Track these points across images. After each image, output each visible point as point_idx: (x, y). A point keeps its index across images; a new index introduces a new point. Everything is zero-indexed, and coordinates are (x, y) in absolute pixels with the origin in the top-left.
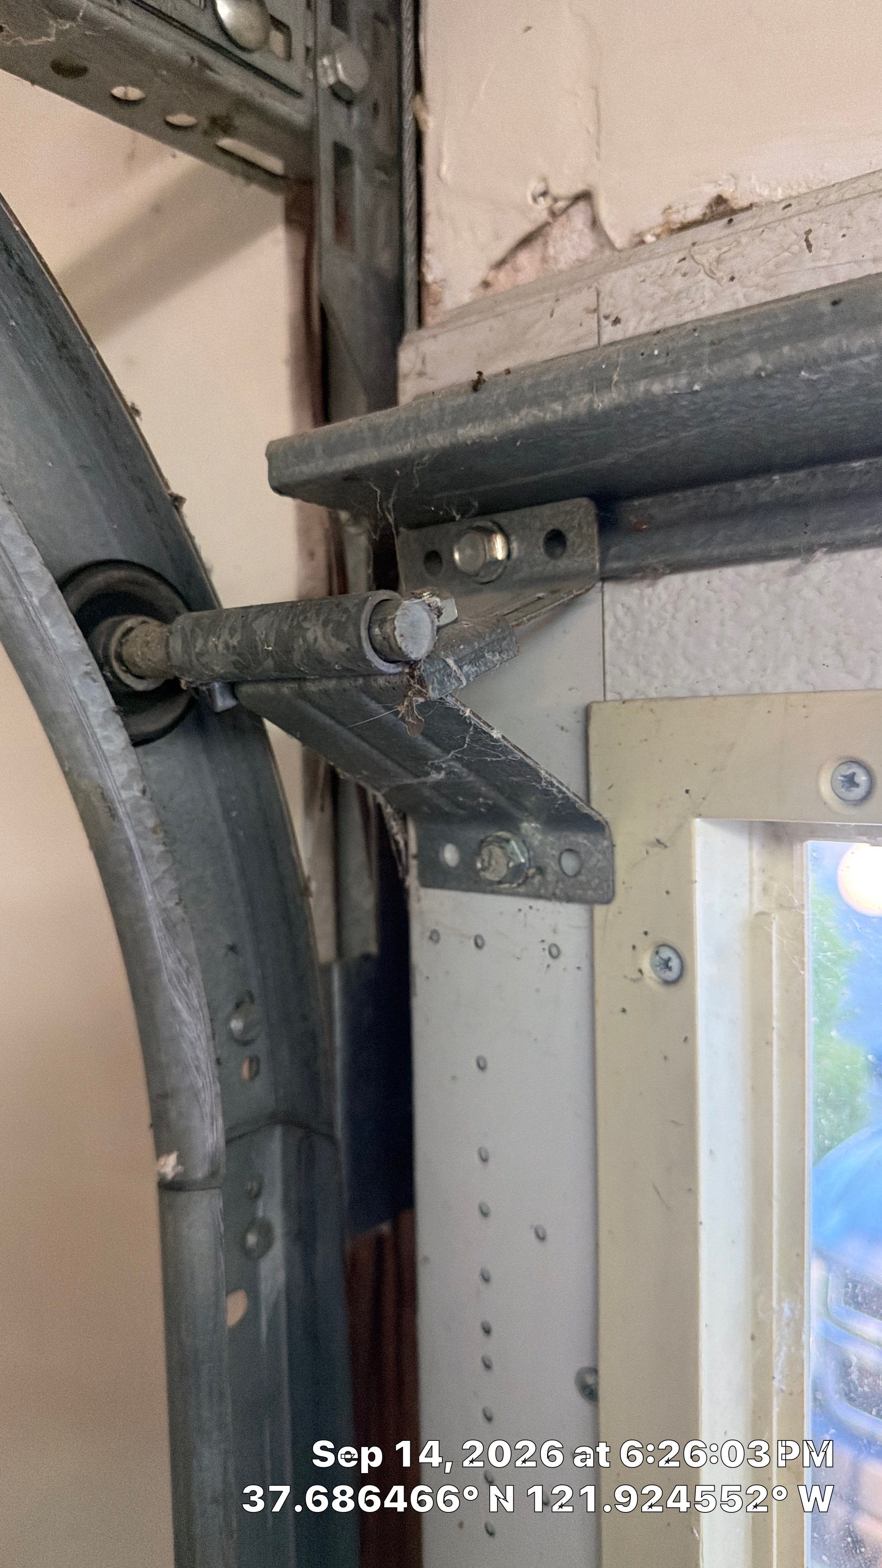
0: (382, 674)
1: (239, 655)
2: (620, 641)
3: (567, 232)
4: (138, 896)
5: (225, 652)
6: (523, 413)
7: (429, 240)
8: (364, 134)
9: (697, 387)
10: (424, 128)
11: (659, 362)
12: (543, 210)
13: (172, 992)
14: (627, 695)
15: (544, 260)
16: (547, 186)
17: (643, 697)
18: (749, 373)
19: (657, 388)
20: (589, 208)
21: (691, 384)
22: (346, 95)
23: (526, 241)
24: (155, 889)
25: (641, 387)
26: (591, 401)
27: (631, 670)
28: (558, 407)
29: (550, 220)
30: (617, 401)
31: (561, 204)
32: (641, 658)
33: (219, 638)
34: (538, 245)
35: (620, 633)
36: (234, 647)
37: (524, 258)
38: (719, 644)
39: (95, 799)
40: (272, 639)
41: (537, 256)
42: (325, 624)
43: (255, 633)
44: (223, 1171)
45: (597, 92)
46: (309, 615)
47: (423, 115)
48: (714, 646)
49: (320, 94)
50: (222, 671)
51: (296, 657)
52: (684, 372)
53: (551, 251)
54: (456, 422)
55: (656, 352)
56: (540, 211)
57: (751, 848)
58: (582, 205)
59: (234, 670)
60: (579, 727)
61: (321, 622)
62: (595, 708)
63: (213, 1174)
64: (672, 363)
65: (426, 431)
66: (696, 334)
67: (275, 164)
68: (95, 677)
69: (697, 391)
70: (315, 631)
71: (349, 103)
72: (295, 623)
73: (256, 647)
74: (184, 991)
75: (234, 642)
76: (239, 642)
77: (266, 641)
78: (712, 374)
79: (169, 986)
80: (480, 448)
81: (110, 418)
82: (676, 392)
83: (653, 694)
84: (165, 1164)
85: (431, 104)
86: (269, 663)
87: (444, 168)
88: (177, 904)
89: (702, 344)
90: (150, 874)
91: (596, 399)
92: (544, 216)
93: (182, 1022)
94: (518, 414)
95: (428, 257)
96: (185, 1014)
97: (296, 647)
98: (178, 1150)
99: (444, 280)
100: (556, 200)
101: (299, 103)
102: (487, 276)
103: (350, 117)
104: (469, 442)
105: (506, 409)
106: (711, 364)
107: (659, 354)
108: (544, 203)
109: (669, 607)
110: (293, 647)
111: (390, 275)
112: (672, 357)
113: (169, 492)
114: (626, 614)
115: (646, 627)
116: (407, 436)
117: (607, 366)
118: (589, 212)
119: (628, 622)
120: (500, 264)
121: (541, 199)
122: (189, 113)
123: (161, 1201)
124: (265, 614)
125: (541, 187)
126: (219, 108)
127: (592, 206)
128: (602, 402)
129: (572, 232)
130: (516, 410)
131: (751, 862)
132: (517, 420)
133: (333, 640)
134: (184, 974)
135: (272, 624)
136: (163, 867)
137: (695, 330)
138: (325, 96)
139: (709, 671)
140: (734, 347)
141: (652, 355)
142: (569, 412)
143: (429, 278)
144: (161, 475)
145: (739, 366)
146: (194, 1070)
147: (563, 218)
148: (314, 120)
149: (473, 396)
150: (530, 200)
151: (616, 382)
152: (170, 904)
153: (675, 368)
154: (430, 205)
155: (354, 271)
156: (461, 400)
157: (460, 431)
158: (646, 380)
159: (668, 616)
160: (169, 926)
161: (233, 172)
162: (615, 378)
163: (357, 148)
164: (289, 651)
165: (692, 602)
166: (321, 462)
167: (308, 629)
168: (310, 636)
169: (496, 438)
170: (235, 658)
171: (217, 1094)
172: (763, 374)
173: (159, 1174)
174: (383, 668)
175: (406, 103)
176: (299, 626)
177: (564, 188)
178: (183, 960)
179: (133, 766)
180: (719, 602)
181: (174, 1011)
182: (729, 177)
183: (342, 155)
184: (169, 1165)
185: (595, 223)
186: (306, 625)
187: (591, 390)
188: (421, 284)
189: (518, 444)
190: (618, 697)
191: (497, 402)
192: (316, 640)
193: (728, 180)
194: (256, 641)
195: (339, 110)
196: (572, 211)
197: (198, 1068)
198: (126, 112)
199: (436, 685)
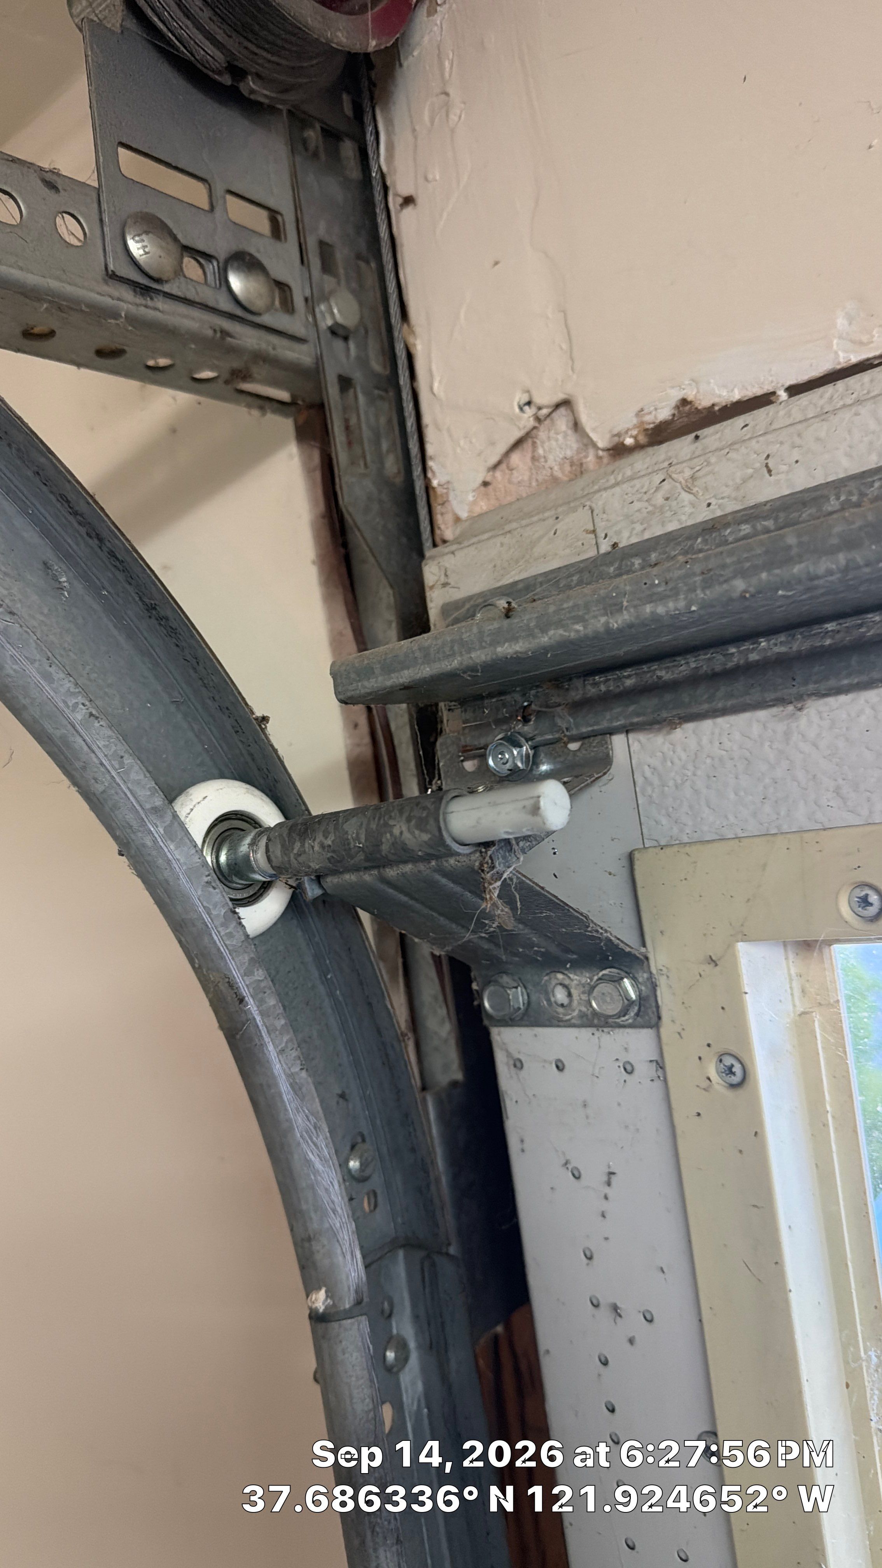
0: (458, 854)
1: (334, 851)
2: (650, 797)
3: (552, 434)
4: (266, 1064)
5: (320, 850)
6: (551, 633)
7: (430, 450)
8: (363, 362)
9: (694, 608)
10: (412, 351)
11: (660, 589)
12: (529, 417)
13: (305, 1146)
14: (663, 843)
15: (534, 459)
16: (530, 396)
17: (677, 842)
18: (736, 595)
19: (661, 610)
20: (569, 412)
21: (688, 606)
22: (341, 332)
23: (518, 444)
24: (280, 1056)
25: (648, 609)
26: (608, 623)
27: (664, 821)
28: (578, 627)
29: (537, 425)
30: (628, 621)
31: (545, 411)
32: (671, 809)
33: (314, 840)
34: (528, 445)
35: (649, 790)
36: (329, 846)
37: (516, 458)
38: (736, 794)
39: (223, 987)
40: (363, 837)
41: (529, 455)
42: (409, 820)
43: (347, 833)
44: (366, 1300)
45: (565, 314)
46: (393, 814)
47: (411, 340)
48: (732, 796)
49: (321, 336)
50: (317, 867)
51: (385, 848)
52: (682, 596)
53: (540, 451)
54: (495, 643)
55: (657, 582)
56: (527, 419)
57: (787, 959)
58: (562, 410)
59: (329, 864)
60: (625, 872)
61: (404, 818)
62: (637, 855)
63: (359, 1302)
64: (671, 590)
65: (469, 651)
66: (688, 566)
67: (284, 395)
68: (213, 884)
69: (694, 611)
70: (400, 827)
71: (346, 339)
72: (382, 822)
73: (349, 844)
74: (315, 1145)
75: (329, 842)
76: (333, 841)
77: (358, 838)
78: (706, 597)
79: (301, 1141)
80: (517, 659)
81: (198, 663)
82: (677, 612)
83: (685, 839)
84: (316, 1300)
85: (418, 330)
86: (361, 856)
87: (436, 385)
88: (302, 1069)
89: (694, 574)
90: (275, 1046)
91: (611, 621)
92: (532, 423)
93: (316, 1172)
94: (547, 635)
95: (430, 463)
96: (318, 1165)
97: (384, 840)
98: (325, 1286)
99: (448, 482)
100: (540, 408)
101: (304, 347)
102: (485, 478)
103: (348, 349)
104: (509, 657)
105: (536, 631)
106: (703, 589)
107: (659, 583)
108: (529, 411)
109: (690, 767)
110: (381, 841)
111: (399, 480)
112: (671, 585)
113: (254, 716)
114: (653, 774)
115: (671, 783)
116: (453, 655)
117: (617, 594)
118: (571, 418)
119: (656, 781)
120: (495, 467)
121: (526, 408)
122: (212, 370)
123: (314, 1332)
124: (353, 817)
125: (525, 398)
126: (236, 363)
127: (573, 412)
128: (616, 622)
129: (557, 434)
130: (544, 631)
131: (789, 969)
132: (546, 639)
133: (417, 832)
134: (312, 1128)
135: (362, 824)
136: (285, 1038)
137: (687, 562)
138: (326, 336)
139: (732, 818)
140: (721, 575)
141: (653, 585)
142: (590, 631)
143: (435, 483)
144: (246, 704)
145: (727, 591)
146: (331, 1213)
147: (547, 422)
148: (319, 360)
149: (506, 622)
150: (517, 410)
151: (626, 607)
152: (296, 1069)
153: (674, 593)
154: (427, 419)
155: (368, 484)
156: (496, 625)
157: (499, 649)
158: (652, 605)
159: (689, 773)
160: (296, 1088)
161: (249, 406)
162: (625, 604)
163: (357, 376)
164: (378, 845)
165: (708, 761)
166: (380, 679)
167: (395, 825)
168: (396, 831)
169: (530, 653)
170: (329, 855)
171: (353, 1232)
172: (747, 595)
173: (311, 1309)
174: (458, 851)
175: (396, 334)
176: (386, 825)
177: (545, 397)
178: (311, 1118)
179: (252, 955)
180: (732, 759)
181: (308, 1162)
182: (691, 382)
183: (345, 383)
184: (320, 1300)
185: (576, 426)
186: (391, 822)
187: (606, 614)
188: (428, 488)
189: (549, 655)
190: (655, 844)
191: (528, 625)
192: (401, 833)
193: (690, 384)
194: (348, 839)
195: (339, 344)
196: (554, 414)
197: (334, 1211)
198: (160, 376)
199: (501, 859)
